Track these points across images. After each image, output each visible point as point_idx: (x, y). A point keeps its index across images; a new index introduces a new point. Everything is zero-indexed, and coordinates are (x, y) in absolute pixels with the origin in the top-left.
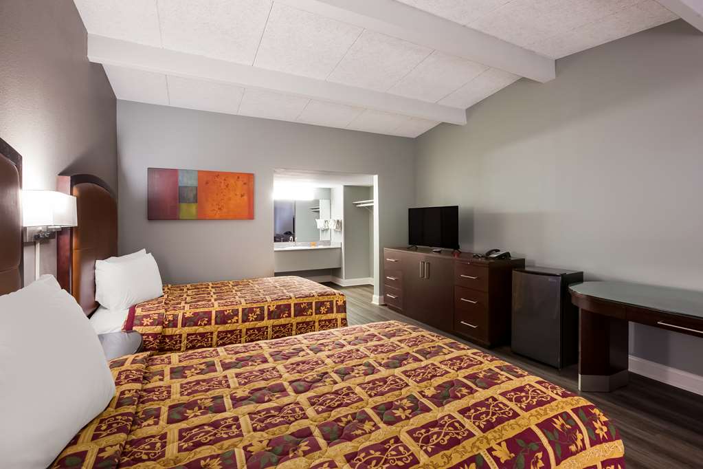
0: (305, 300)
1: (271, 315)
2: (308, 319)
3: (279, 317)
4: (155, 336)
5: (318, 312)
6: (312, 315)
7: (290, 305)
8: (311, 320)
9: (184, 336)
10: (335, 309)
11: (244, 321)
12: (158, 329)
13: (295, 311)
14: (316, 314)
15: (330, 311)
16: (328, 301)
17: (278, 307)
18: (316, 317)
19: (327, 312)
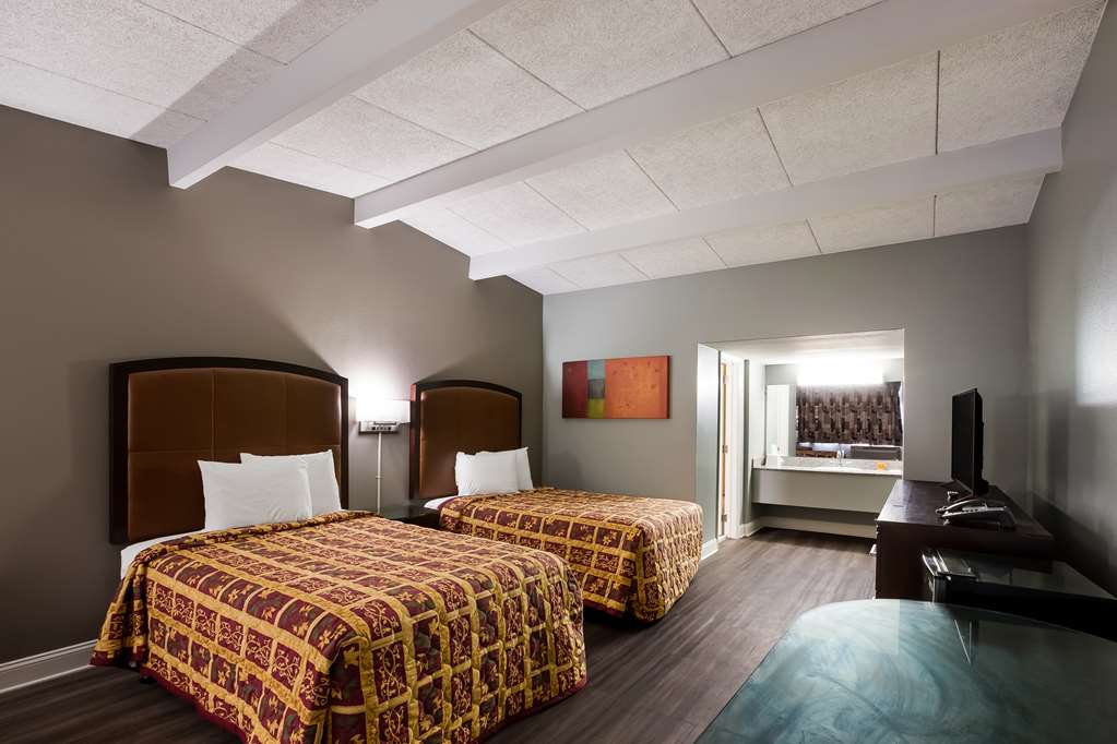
0: (589, 523)
1: (548, 529)
2: (587, 546)
3: (554, 534)
4: (453, 519)
5: (600, 542)
6: (591, 542)
7: (568, 523)
8: (589, 548)
9: (474, 527)
10: (621, 544)
11: (520, 528)
12: (457, 514)
13: (572, 531)
14: (597, 543)
15: (615, 544)
16: (615, 531)
17: (556, 522)
18: (596, 547)
19: (610, 545)
